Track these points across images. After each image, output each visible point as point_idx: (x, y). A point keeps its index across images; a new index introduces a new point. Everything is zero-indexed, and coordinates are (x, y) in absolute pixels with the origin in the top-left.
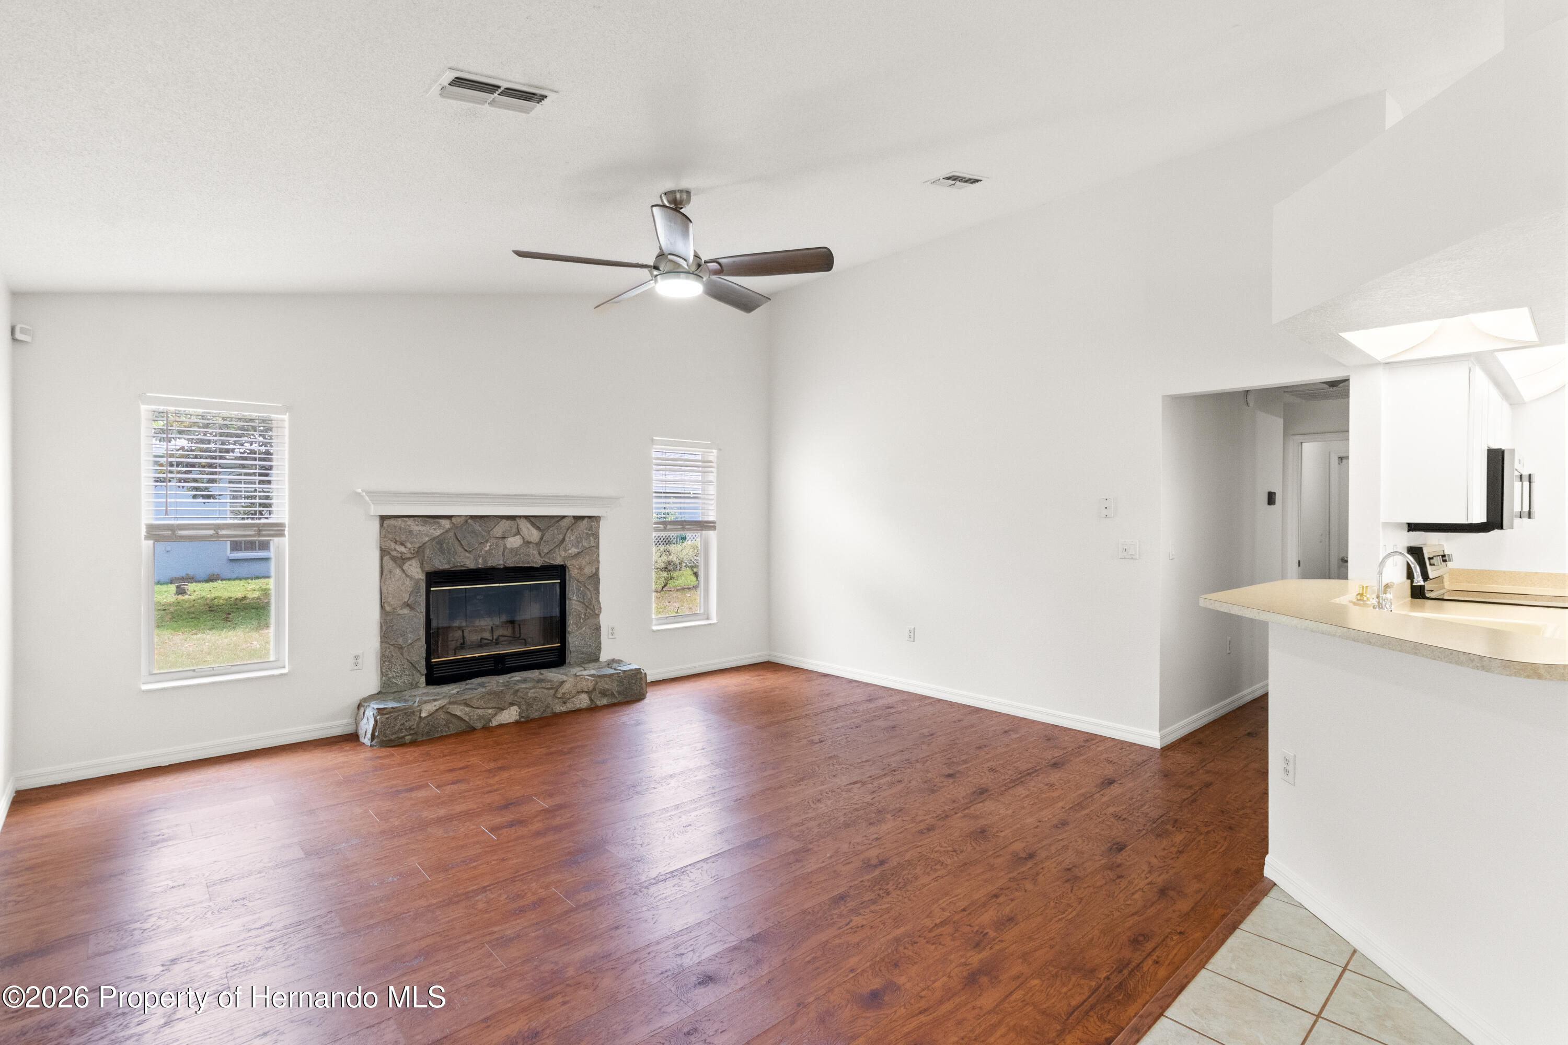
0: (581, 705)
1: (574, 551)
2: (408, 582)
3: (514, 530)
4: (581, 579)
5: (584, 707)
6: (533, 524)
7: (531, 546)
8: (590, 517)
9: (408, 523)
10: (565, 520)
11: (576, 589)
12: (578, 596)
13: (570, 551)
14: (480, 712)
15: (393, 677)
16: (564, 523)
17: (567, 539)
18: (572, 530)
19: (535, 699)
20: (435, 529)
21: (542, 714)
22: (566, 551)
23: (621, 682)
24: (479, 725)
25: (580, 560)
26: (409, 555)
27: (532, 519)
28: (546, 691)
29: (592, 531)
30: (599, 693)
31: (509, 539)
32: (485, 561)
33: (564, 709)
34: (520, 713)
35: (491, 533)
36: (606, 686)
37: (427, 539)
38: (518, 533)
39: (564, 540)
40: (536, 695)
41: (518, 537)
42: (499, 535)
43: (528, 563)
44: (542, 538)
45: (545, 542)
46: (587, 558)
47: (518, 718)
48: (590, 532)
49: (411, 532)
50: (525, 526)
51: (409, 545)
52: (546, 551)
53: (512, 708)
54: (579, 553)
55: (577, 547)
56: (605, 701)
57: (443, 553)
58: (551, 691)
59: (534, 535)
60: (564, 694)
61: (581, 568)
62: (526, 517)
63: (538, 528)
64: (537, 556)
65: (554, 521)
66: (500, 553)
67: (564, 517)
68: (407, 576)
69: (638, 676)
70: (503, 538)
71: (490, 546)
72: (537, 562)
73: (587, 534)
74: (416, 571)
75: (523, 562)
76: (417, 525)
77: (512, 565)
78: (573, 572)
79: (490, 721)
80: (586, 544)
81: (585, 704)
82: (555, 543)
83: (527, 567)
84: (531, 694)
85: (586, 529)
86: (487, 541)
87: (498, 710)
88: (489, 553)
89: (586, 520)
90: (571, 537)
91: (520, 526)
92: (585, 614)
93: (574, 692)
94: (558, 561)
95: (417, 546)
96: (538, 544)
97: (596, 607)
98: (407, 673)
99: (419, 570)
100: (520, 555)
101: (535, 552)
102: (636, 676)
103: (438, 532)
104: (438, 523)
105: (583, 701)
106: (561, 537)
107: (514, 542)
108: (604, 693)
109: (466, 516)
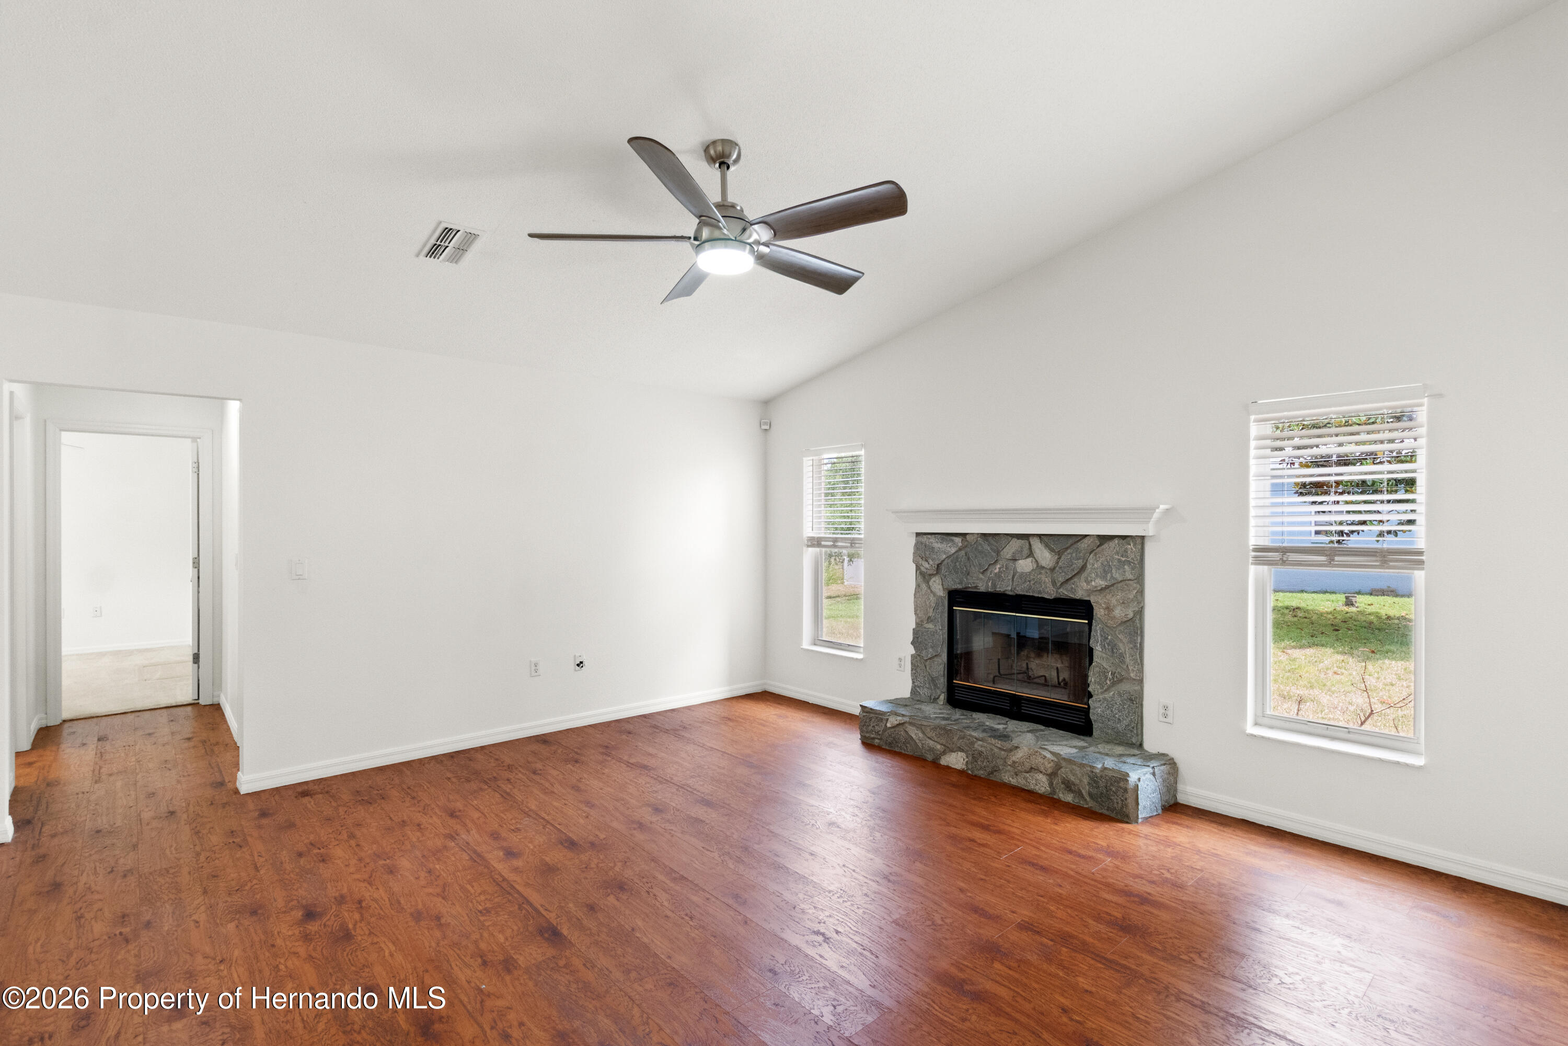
0: (1037, 788)
1: (1101, 583)
2: (932, 597)
3: (1026, 551)
4: (1110, 623)
5: (1039, 792)
6: (1047, 546)
7: (1043, 572)
8: (1124, 537)
9: (931, 540)
10: (1086, 540)
11: (1102, 636)
12: (1103, 647)
13: (1093, 583)
14: (931, 743)
15: (918, 687)
16: (1084, 545)
17: (1089, 566)
18: (1096, 555)
19: (980, 753)
20: (950, 547)
21: (989, 774)
22: (1088, 582)
23: (1095, 782)
24: (930, 757)
25: (1108, 597)
26: (931, 572)
27: (1045, 538)
28: (996, 750)
29: (1127, 557)
30: (1063, 783)
31: (1020, 561)
32: (994, 585)
33: (1013, 781)
34: (967, 762)
35: (1002, 553)
36: (1072, 778)
37: (944, 556)
38: (1031, 554)
39: (1083, 568)
40: (983, 749)
41: (1030, 560)
42: (1009, 556)
43: (1040, 592)
44: (1057, 563)
45: (1061, 568)
46: (1120, 595)
47: (964, 767)
48: (1124, 559)
49: (933, 548)
50: (1037, 546)
51: (931, 562)
52: (1061, 580)
53: (959, 753)
54: (1107, 587)
55: (1104, 578)
56: (1069, 798)
57: (957, 573)
58: (1003, 752)
59: (1045, 556)
60: (1014, 762)
61: (1109, 609)
62: (1040, 536)
63: (1052, 550)
64: (1050, 585)
65: (1071, 541)
66: (1010, 577)
67: (1086, 536)
68: (932, 592)
69: (1122, 784)
70: (1014, 560)
71: (1000, 568)
72: (1049, 592)
73: (1119, 561)
74: (938, 588)
75: (1033, 592)
76: (937, 542)
77: (1021, 593)
78: (1099, 612)
79: (940, 757)
80: (1118, 576)
81: (1043, 789)
82: (1073, 570)
83: (1038, 597)
84: (978, 745)
85: (1117, 553)
86: (996, 562)
87: (947, 750)
88: (998, 575)
89: (1116, 541)
90: (1095, 564)
91: (1034, 547)
92: (1113, 674)
93: (1027, 766)
94: (1080, 594)
95: (937, 562)
96: (1052, 570)
97: (1130, 668)
98: (927, 685)
99: (940, 587)
100: (1030, 581)
101: (1048, 580)
102: (1118, 782)
103: (953, 550)
104: (953, 541)
105: (1040, 783)
106: (1080, 563)
107: (1025, 565)
108: (1069, 786)
109: (978, 534)
